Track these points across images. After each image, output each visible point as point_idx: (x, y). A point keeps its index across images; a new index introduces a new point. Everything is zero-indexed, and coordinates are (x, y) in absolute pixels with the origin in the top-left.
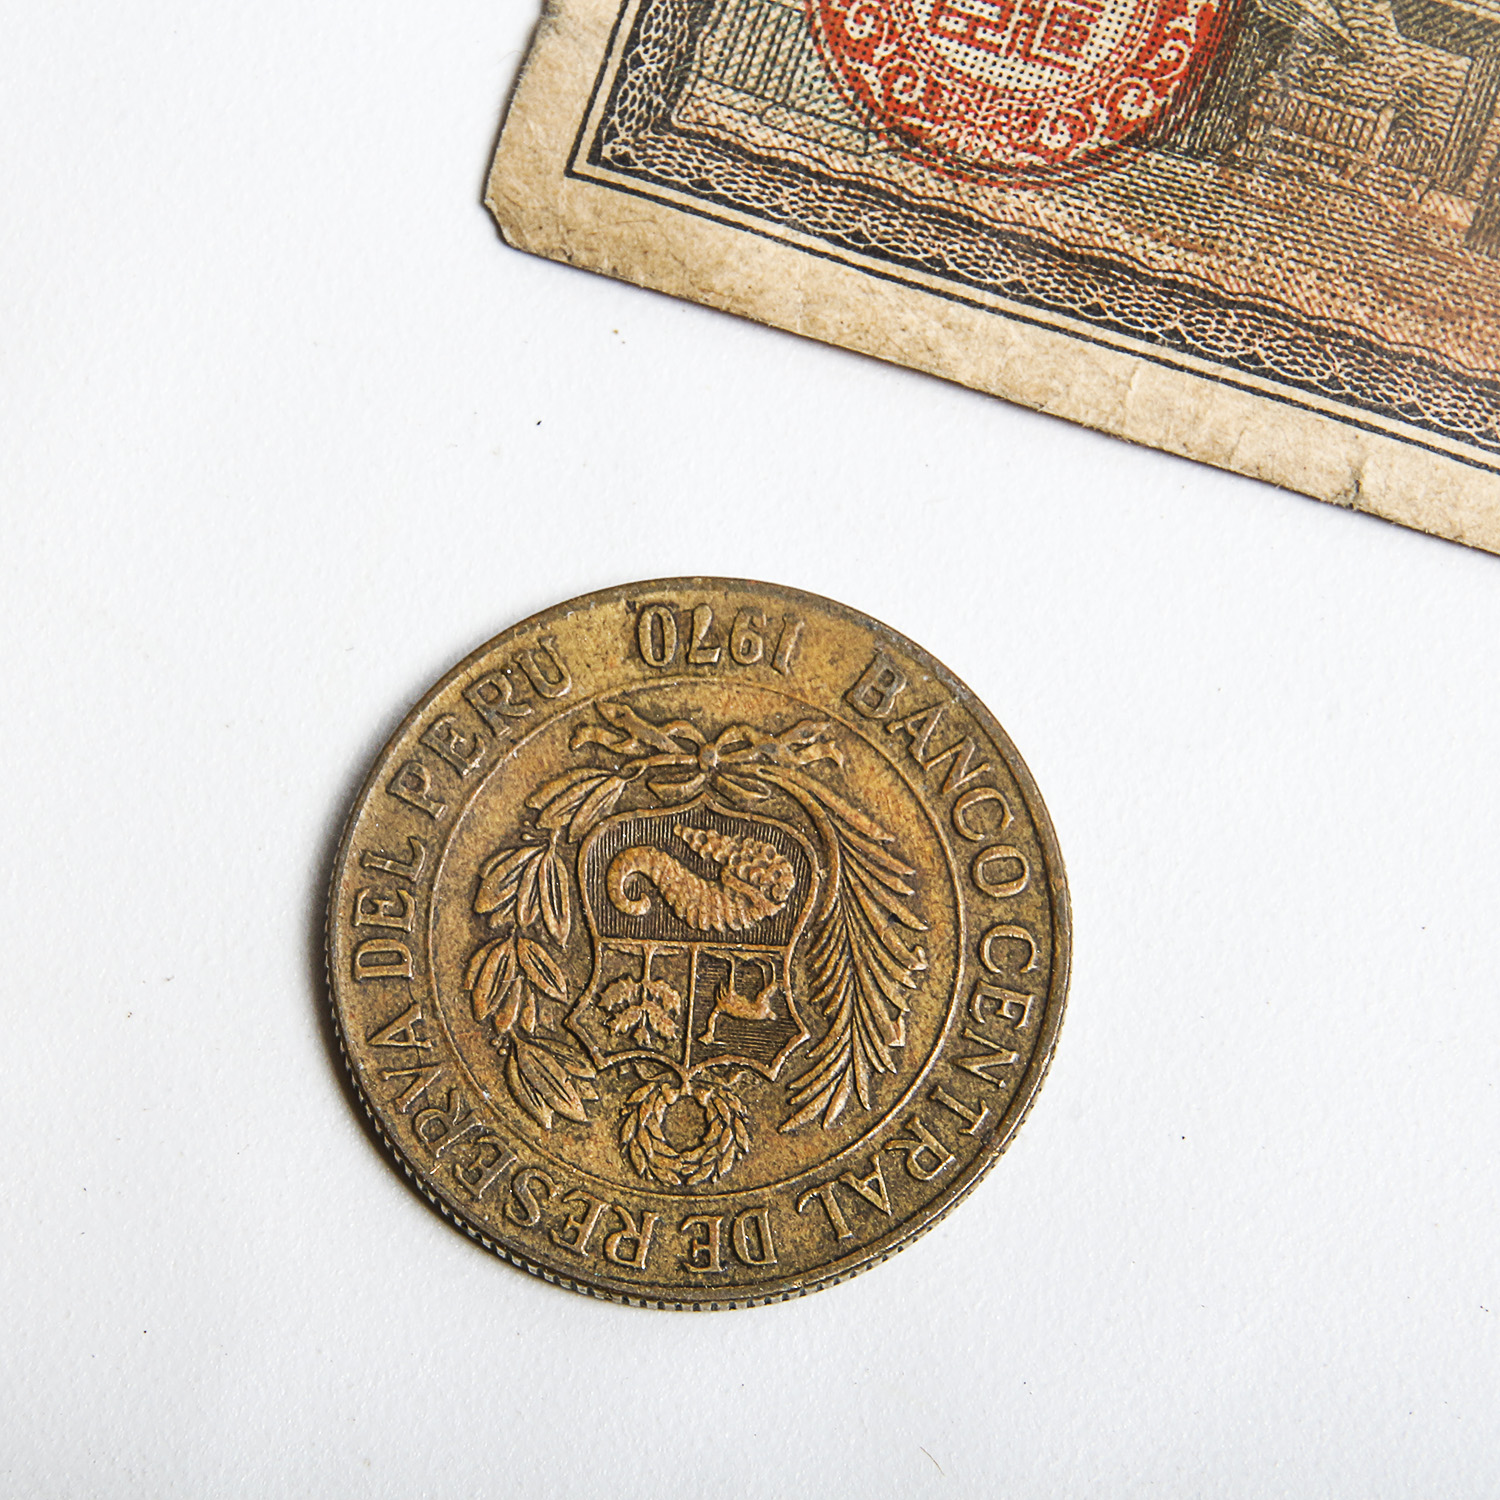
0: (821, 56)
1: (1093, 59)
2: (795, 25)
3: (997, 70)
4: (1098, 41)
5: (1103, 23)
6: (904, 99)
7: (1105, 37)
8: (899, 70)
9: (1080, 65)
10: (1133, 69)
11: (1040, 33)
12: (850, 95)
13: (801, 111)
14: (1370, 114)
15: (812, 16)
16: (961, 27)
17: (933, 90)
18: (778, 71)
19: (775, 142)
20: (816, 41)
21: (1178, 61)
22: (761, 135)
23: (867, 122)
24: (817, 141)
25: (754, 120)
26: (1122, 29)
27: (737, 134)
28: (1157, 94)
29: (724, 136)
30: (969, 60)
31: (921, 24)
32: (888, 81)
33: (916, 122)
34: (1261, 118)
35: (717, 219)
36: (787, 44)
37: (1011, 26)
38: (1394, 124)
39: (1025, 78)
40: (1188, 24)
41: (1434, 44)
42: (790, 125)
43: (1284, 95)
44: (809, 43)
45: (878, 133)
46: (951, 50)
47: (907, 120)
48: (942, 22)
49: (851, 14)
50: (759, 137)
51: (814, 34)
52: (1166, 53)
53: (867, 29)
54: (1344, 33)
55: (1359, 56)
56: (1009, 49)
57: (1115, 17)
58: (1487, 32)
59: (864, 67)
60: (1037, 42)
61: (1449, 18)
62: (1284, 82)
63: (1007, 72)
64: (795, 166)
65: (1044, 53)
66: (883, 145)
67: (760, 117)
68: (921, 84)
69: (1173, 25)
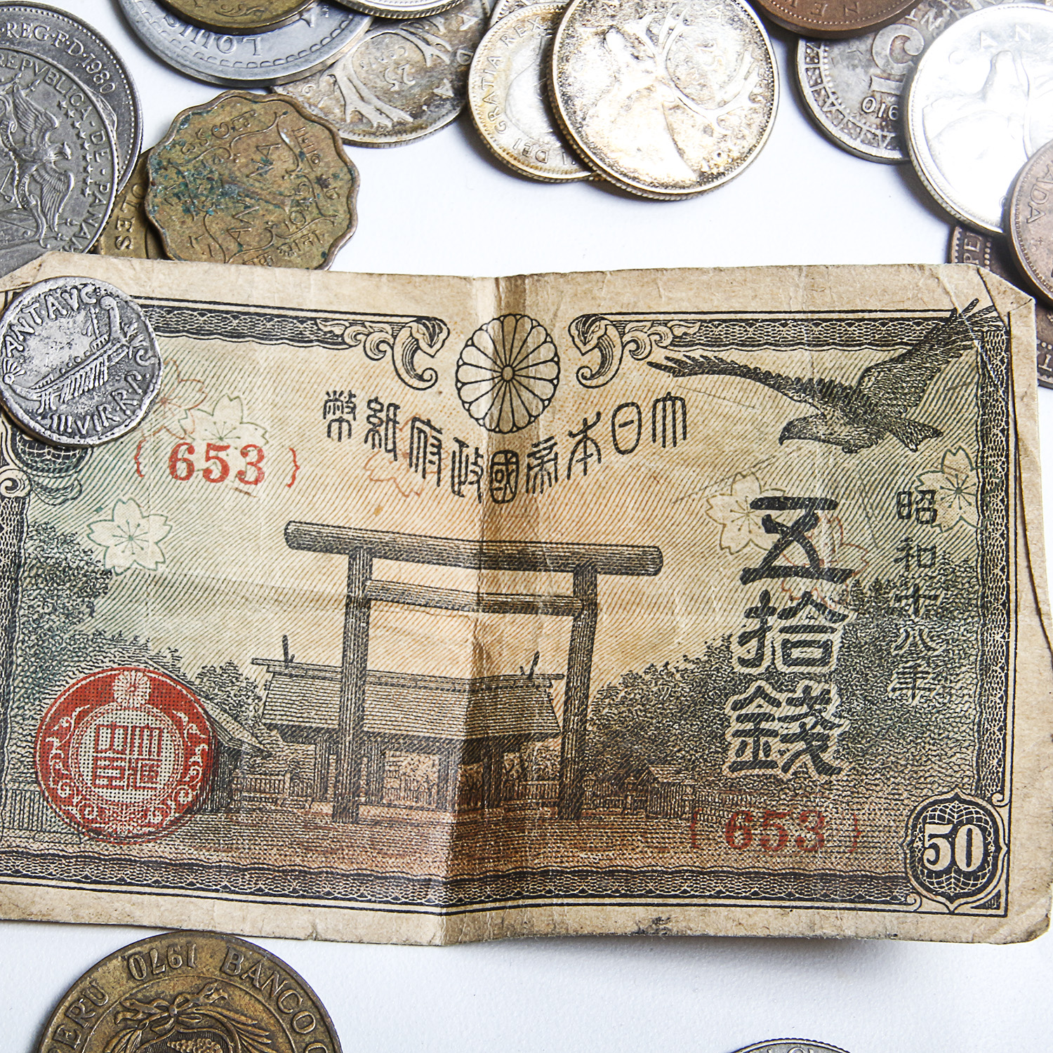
0: (52, 808)
1: (163, 782)
2: (37, 798)
3: (125, 796)
4: (163, 774)
5: (163, 766)
6: (90, 817)
7: (166, 771)
8: (85, 806)
9: (158, 786)
10: (180, 782)
11: (139, 777)
12: (68, 820)
13: (49, 832)
14: (280, 777)
15: (44, 792)
16: (106, 782)
17: (101, 810)
18: (35, 818)
19: (42, 847)
20: (48, 802)
21: (198, 774)
22: (35, 846)
23: (78, 830)
24: (59, 842)
25: (31, 840)
26: (171, 767)
27: (26, 847)
28: (193, 790)
29: (20, 850)
30: (113, 795)
31: (89, 785)
32: (81, 811)
33: (98, 825)
34: (237, 789)
35: (27, 884)
36: (36, 806)
37: (126, 776)
38: (291, 779)
39: (137, 797)
40: (198, 758)
41: (298, 743)
42: (46, 839)
43: (244, 778)
44: (45, 803)
45: (83, 833)
46: (104, 792)
47: (94, 825)
48: (97, 782)
49: (59, 787)
50: (35, 847)
51: (46, 799)
52: (192, 773)
53: (68, 792)
54: (262, 747)
55: (270, 755)
56: (128, 786)
57: (167, 763)
58: (319, 732)
59: (70, 808)
60: (138, 781)
61: (302, 731)
62: (243, 773)
63: (129, 796)
64: (53, 855)
65: (143, 785)
66: (87, 838)
67: (33, 838)
68: (96, 809)
69: (192, 760)
